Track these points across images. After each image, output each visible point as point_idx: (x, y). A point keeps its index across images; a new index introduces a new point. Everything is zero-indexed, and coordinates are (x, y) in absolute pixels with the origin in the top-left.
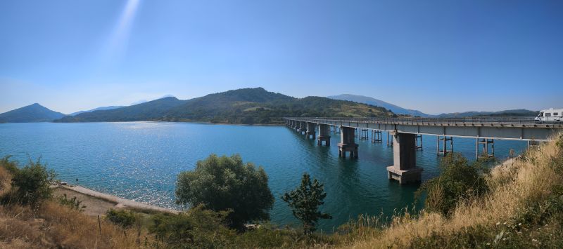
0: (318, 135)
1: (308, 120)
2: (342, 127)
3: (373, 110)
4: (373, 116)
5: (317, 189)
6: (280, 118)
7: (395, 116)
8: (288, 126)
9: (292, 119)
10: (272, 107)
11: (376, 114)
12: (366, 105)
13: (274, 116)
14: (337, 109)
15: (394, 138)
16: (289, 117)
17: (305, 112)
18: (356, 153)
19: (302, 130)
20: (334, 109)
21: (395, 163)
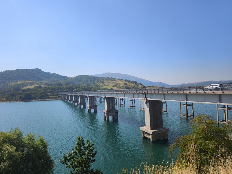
0: (88, 105)
1: (79, 94)
2: (105, 97)
3: (128, 84)
4: (128, 88)
5: (89, 148)
6: (56, 94)
7: (144, 87)
8: (63, 100)
9: (66, 93)
10: (49, 85)
11: (130, 87)
12: (122, 80)
13: (51, 92)
14: (101, 84)
15: (145, 104)
16: (63, 92)
17: (76, 88)
18: (117, 117)
19: (75, 102)
20: (99, 84)
21: (146, 124)
